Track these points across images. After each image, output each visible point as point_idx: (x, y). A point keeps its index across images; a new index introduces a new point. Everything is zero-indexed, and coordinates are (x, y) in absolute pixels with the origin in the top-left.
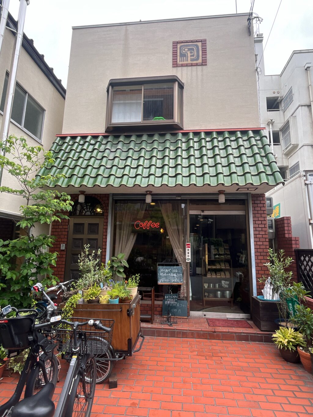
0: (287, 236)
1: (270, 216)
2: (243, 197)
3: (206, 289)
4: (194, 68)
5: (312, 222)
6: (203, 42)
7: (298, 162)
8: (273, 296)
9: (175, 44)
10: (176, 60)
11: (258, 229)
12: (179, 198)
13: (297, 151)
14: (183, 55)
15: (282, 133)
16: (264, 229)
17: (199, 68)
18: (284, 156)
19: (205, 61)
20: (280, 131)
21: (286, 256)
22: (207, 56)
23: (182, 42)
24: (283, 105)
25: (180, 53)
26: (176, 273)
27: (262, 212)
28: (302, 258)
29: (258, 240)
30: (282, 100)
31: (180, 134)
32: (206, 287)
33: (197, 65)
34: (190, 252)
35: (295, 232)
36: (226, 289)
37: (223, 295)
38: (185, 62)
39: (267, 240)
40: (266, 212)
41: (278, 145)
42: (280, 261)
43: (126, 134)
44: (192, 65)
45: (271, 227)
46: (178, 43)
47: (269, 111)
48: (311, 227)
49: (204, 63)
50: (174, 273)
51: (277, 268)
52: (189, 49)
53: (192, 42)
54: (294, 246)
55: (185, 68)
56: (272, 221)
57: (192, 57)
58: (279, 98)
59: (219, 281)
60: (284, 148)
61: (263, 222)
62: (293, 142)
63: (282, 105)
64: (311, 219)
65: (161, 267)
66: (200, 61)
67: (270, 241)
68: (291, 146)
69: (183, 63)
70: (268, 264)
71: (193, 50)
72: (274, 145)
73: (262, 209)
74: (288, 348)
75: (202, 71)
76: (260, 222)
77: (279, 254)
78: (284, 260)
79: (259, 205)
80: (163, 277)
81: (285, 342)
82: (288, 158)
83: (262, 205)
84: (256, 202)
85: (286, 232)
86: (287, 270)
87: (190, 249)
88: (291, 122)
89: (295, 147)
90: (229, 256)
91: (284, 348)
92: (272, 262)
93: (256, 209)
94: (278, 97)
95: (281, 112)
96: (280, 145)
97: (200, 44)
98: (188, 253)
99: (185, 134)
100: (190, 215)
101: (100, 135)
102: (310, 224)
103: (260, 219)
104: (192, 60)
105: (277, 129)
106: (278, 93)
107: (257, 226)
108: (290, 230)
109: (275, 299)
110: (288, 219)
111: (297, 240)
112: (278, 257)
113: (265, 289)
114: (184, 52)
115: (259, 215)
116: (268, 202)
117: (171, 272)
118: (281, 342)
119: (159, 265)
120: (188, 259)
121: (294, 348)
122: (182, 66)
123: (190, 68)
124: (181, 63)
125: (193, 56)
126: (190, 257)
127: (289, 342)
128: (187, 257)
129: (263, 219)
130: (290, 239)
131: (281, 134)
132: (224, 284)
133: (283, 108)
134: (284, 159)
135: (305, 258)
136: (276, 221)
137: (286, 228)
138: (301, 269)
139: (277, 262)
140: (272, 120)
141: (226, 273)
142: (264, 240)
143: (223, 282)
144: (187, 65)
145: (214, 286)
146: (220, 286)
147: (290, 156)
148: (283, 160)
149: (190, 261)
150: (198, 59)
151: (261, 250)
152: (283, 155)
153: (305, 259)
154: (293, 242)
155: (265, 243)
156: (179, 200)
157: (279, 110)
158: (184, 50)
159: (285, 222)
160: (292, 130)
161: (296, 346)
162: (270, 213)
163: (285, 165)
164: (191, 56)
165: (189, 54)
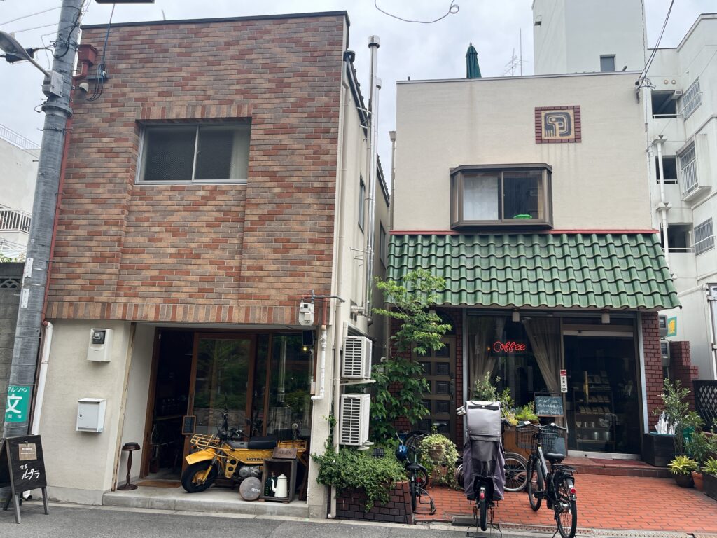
0: (684, 364)
1: (664, 339)
2: (632, 316)
3: (579, 429)
4: (565, 145)
5: (715, 347)
6: (576, 110)
7: (711, 219)
8: (668, 432)
9: (538, 111)
10: (540, 135)
11: (649, 355)
12: (551, 316)
13: (710, 198)
14: (549, 128)
15: (682, 160)
16: (656, 355)
17: (571, 145)
18: (684, 205)
19: (578, 137)
20: (678, 156)
21: (683, 386)
22: (582, 129)
23: (548, 109)
24: (683, 107)
25: (546, 124)
26: (556, 404)
27: (655, 334)
28: (701, 390)
29: (649, 367)
30: (680, 97)
31: (551, 237)
32: (579, 426)
33: (568, 141)
34: (566, 380)
35: (694, 359)
36: (605, 429)
37: (601, 437)
38: (553, 137)
39: (661, 368)
40: (659, 335)
41: (673, 182)
42: (676, 392)
43: (481, 234)
44: (561, 141)
45: (665, 352)
46: (542, 109)
47: (657, 117)
48: (713, 352)
49: (578, 139)
50: (553, 404)
51: (672, 399)
52: (558, 119)
53: (561, 109)
54: (692, 376)
55: (552, 145)
56: (666, 344)
57: (562, 131)
58: (675, 94)
59: (596, 418)
60: (684, 190)
61: (656, 347)
62: (702, 182)
63: (681, 108)
64: (715, 344)
65: (538, 397)
66: (572, 136)
67: (664, 368)
68: (698, 189)
69: (549, 138)
70: (664, 395)
71: (562, 120)
72: (666, 183)
73: (655, 330)
74: (682, 473)
75: (575, 150)
76: (652, 347)
77: (675, 385)
78: (681, 391)
79: (651, 326)
80: (541, 408)
81: (680, 468)
82: (692, 208)
83: (654, 326)
84: (647, 322)
85: (684, 359)
86: (683, 401)
87: (565, 377)
88: (698, 144)
89: (706, 191)
90: (608, 388)
91: (679, 473)
92: (667, 393)
93: (647, 330)
94: (674, 91)
95: (679, 120)
96: (677, 182)
97: (571, 112)
98: (564, 382)
99: (558, 236)
100: (564, 336)
101: (447, 233)
102: (713, 349)
103: (652, 343)
104: (561, 135)
105: (671, 152)
106: (674, 84)
107: (648, 351)
108: (688, 358)
109: (670, 434)
110: (687, 344)
111: (695, 369)
112: (674, 388)
113: (659, 424)
114: (551, 122)
115: (651, 338)
116: (662, 321)
117: (550, 403)
118: (676, 468)
119: (537, 395)
120: (564, 389)
121: (689, 473)
122: (549, 141)
123: (558, 145)
124: (546, 138)
125: (563, 128)
126: (566, 387)
127: (683, 468)
128: (562, 387)
129: (655, 343)
130: (688, 368)
131: (678, 162)
132: (603, 423)
133: (683, 112)
134: (684, 210)
135: (703, 389)
136: (672, 344)
137: (684, 355)
138: (700, 401)
139: (673, 393)
140: (661, 137)
141: (605, 408)
142: (657, 368)
143: (601, 420)
144: (555, 141)
145: (589, 425)
146: (597, 425)
147: (695, 206)
148: (682, 212)
149: (566, 391)
150: (569, 133)
151: (654, 381)
152: (683, 203)
153: (703, 391)
154: (692, 372)
155: (658, 372)
156: (550, 317)
157: (675, 117)
158: (551, 120)
159: (683, 347)
160: (699, 159)
161: (691, 470)
162: (665, 334)
163: (686, 221)
164: (561, 129)
165: (558, 127)
